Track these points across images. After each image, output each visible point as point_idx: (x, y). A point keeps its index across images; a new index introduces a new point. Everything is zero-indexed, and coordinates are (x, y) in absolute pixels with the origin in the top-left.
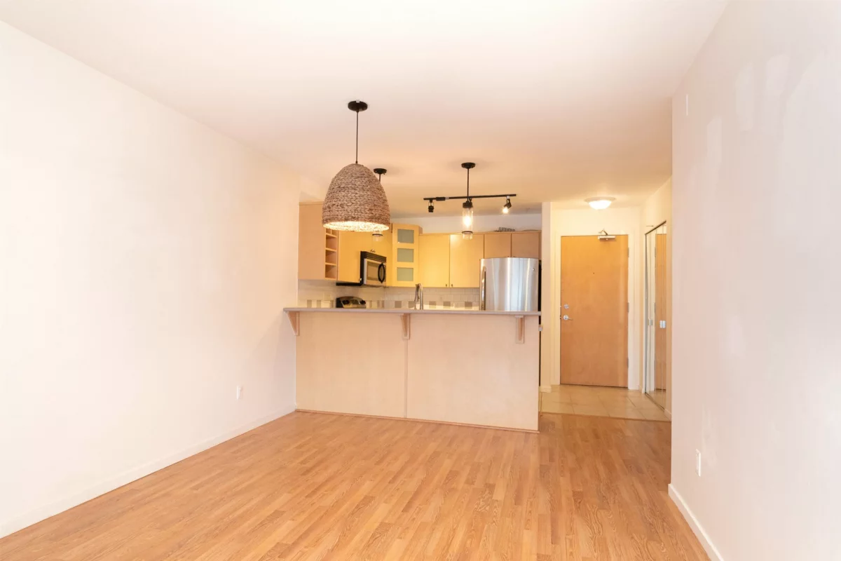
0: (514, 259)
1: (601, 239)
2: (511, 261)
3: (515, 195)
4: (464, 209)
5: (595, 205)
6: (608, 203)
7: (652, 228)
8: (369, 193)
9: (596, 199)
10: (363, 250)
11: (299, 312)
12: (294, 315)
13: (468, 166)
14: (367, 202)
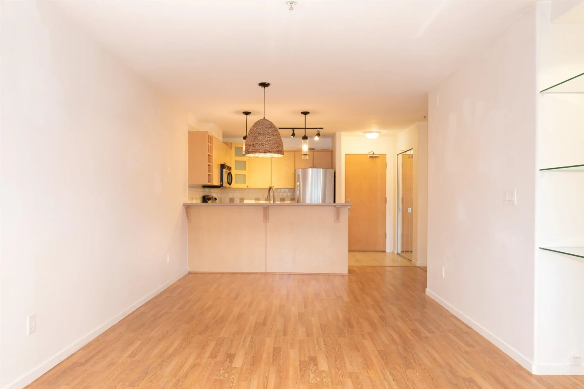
0: (314, 169)
1: (371, 157)
2: (312, 171)
3: (322, 128)
4: (303, 140)
5: (369, 136)
6: (377, 135)
7: (403, 151)
8: (276, 137)
9: (370, 132)
10: (222, 163)
11: (190, 206)
12: (188, 207)
13: (305, 113)
14: (276, 143)
